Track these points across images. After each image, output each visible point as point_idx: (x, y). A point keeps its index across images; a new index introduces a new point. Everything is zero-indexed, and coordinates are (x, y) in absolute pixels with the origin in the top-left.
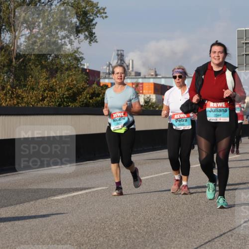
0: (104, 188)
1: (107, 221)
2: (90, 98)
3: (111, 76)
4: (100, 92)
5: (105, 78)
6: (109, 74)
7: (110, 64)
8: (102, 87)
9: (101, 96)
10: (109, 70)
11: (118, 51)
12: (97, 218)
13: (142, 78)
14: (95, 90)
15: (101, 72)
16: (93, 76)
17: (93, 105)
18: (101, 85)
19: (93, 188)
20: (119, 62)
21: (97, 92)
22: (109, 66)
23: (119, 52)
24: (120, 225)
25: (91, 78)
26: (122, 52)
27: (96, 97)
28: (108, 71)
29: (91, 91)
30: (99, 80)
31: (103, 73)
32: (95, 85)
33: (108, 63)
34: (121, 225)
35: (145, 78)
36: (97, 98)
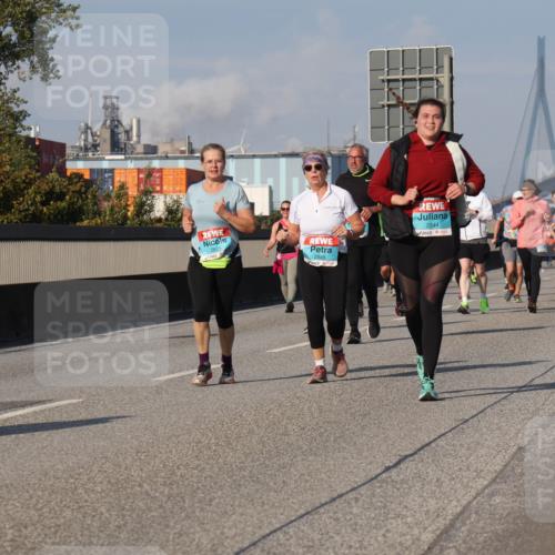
0: (74, 401)
1: (79, 474)
2: (44, 203)
3: (90, 154)
4: (65, 190)
5: (77, 158)
6: (86, 149)
7: (87, 127)
8: (70, 178)
9: (67, 197)
10: (86, 140)
11: (106, 98)
12: (59, 466)
13: (161, 158)
14: (54, 186)
15: (68, 145)
16: (49, 153)
17: (49, 218)
18: (68, 174)
19: (50, 401)
20: (108, 122)
21: (57, 189)
22: (86, 132)
23: (108, 102)
24: (109, 482)
25: (45, 160)
26: (115, 101)
27: (55, 201)
28: (82, 143)
29: (45, 187)
30: (64, 163)
31: (72, 147)
32: (53, 175)
33: (83, 125)
34: (113, 481)
35: (167, 158)
36: (59, 203)
